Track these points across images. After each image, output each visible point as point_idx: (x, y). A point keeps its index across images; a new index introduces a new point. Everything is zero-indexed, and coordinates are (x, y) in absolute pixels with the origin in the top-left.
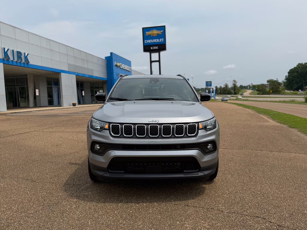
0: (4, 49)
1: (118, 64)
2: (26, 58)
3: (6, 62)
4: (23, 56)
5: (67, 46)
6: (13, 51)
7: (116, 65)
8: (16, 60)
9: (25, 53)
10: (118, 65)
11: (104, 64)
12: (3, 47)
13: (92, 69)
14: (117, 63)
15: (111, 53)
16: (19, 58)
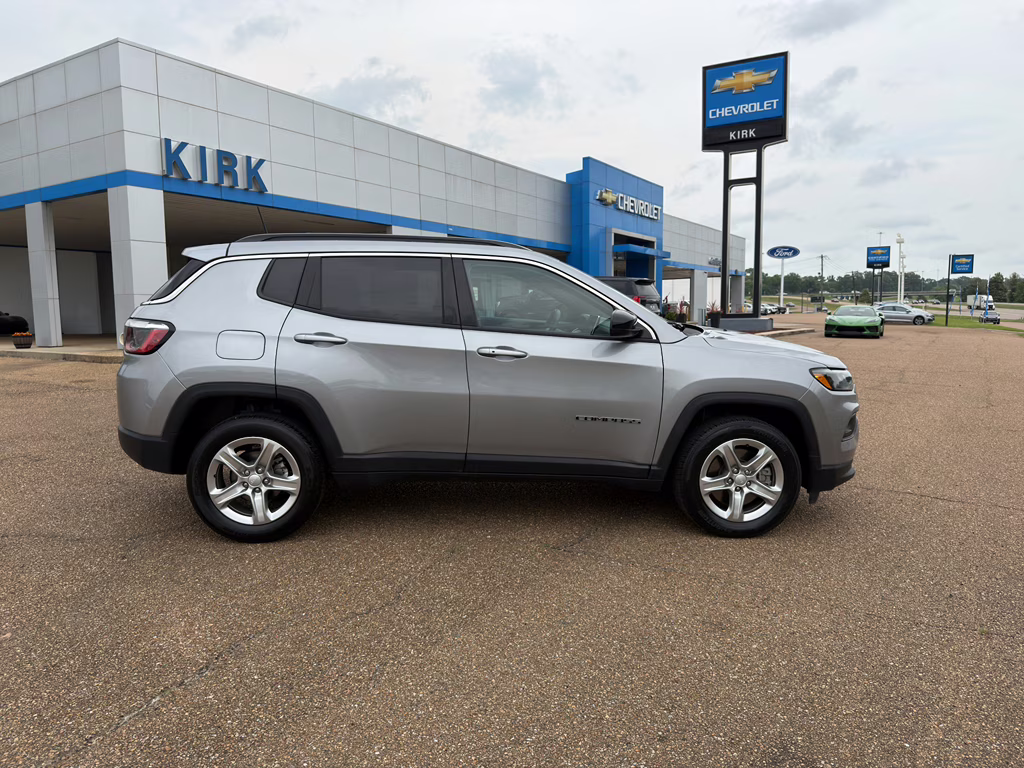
0: (168, 142)
1: (610, 197)
2: (253, 174)
3: (174, 188)
4: (240, 169)
6: (202, 149)
7: (602, 201)
8: (211, 179)
9: (249, 159)
10: (609, 201)
11: (561, 198)
12: (163, 137)
13: (513, 212)
14: (606, 191)
15: (587, 161)
16: (226, 172)
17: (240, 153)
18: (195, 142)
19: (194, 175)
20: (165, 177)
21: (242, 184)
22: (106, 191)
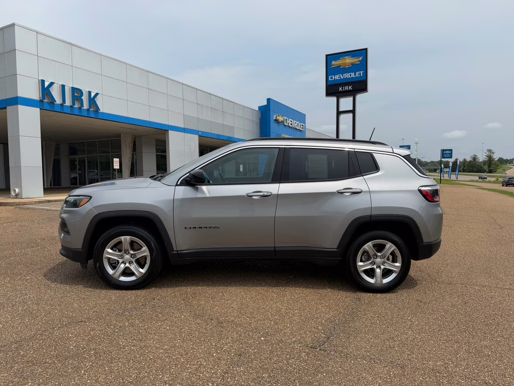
0: (43, 82)
1: (280, 119)
2: (92, 101)
3: (47, 107)
4: (85, 98)
5: (183, 84)
6: (63, 87)
7: (276, 120)
8: (68, 103)
9: (90, 93)
10: (280, 120)
11: (256, 118)
12: (40, 79)
13: (232, 125)
14: (279, 116)
15: (269, 100)
16: (77, 100)
17: (85, 90)
18: (59, 82)
19: (58, 101)
20: (41, 101)
21: (86, 106)
22: (6, 108)
